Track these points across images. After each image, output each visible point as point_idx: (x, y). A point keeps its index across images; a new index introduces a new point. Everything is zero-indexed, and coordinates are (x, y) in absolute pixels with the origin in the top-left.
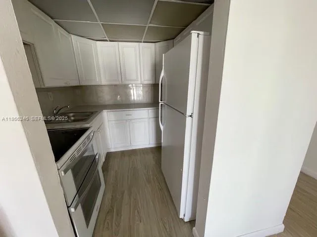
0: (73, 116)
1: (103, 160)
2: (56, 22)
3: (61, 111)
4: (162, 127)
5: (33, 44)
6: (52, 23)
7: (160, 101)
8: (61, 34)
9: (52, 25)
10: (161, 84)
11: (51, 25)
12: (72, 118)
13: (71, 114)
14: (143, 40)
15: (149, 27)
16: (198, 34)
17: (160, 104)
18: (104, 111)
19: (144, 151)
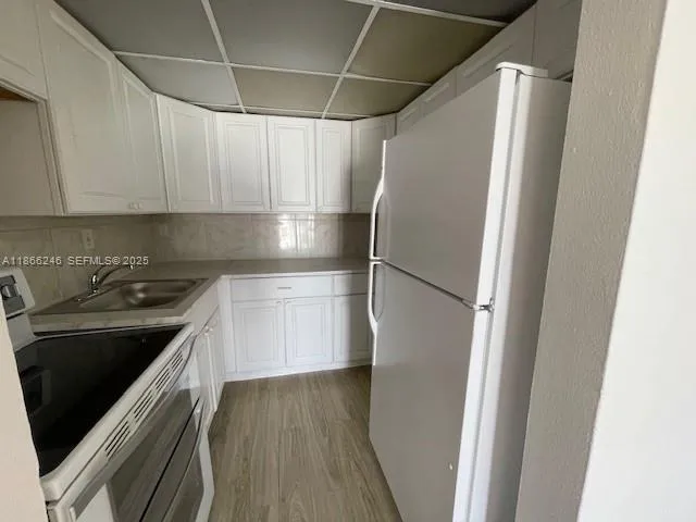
0: (144, 290)
1: (214, 406)
2: (117, 56)
3: (110, 279)
4: (374, 325)
5: (45, 100)
6: (108, 58)
7: (372, 257)
8: (129, 86)
9: (109, 63)
10: (377, 215)
11: (105, 63)
12: (141, 295)
13: (139, 286)
14: (325, 113)
15: (345, 78)
16: (519, 72)
17: (372, 264)
18: (223, 276)
19: (318, 380)
